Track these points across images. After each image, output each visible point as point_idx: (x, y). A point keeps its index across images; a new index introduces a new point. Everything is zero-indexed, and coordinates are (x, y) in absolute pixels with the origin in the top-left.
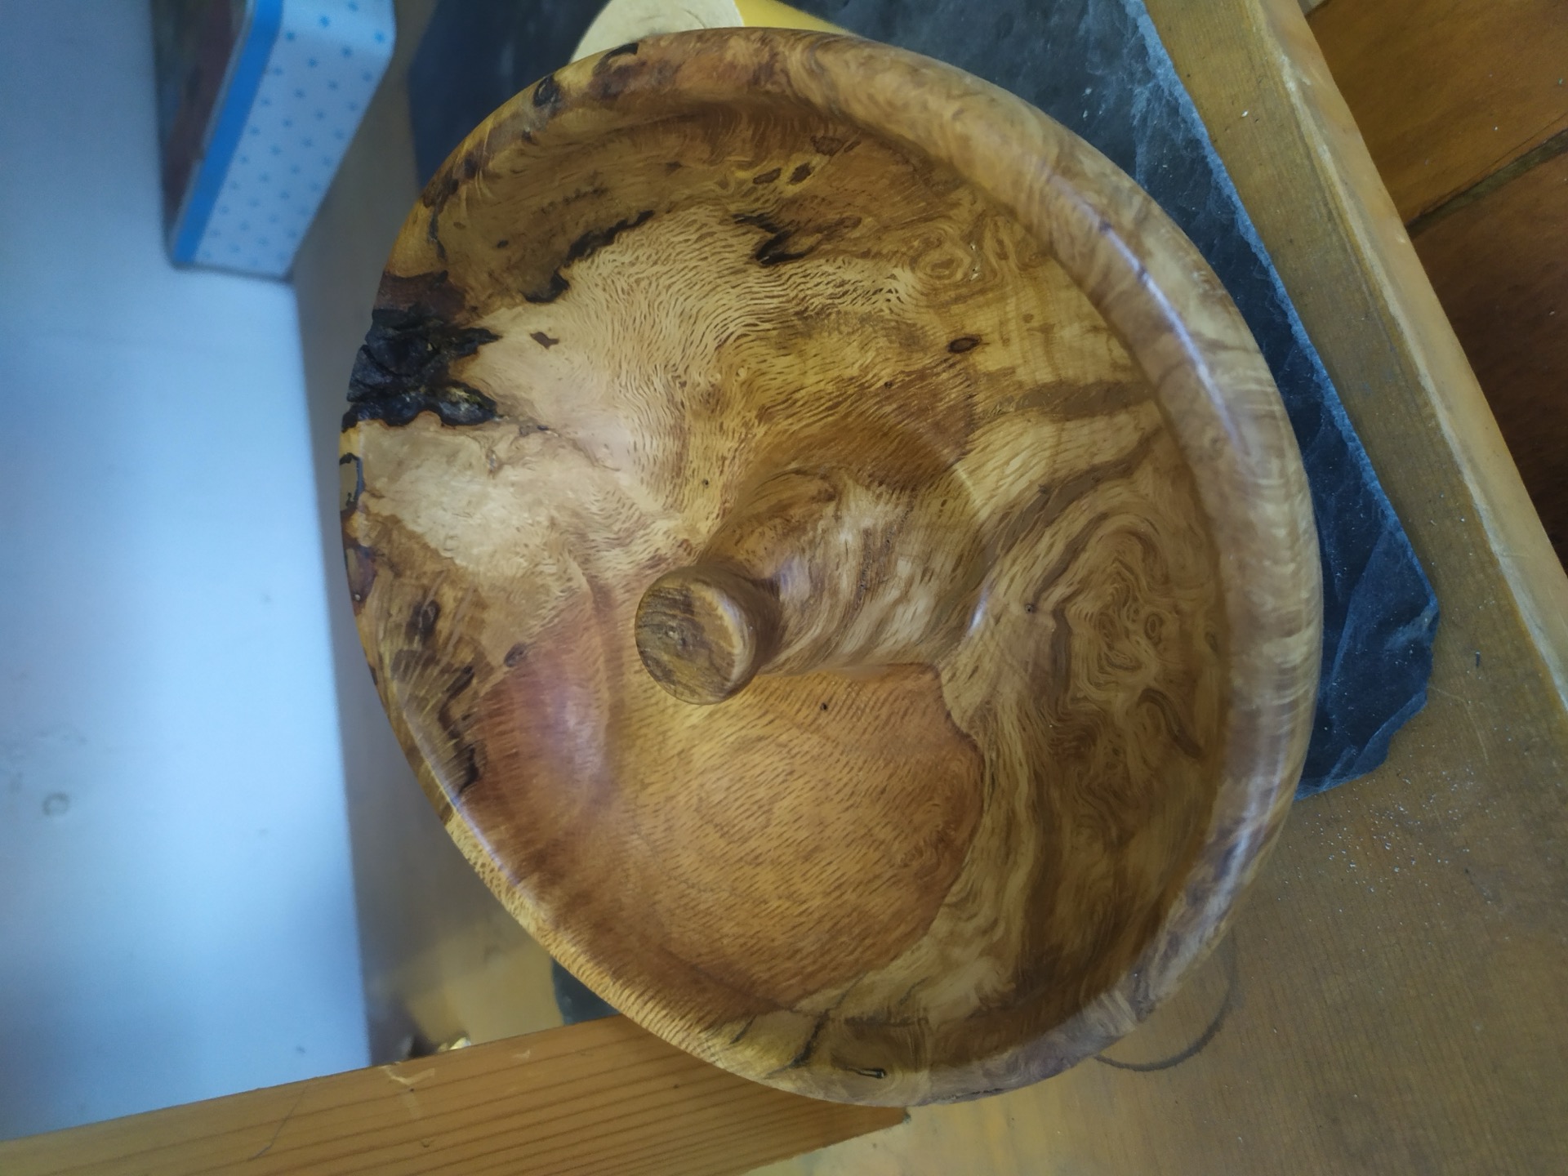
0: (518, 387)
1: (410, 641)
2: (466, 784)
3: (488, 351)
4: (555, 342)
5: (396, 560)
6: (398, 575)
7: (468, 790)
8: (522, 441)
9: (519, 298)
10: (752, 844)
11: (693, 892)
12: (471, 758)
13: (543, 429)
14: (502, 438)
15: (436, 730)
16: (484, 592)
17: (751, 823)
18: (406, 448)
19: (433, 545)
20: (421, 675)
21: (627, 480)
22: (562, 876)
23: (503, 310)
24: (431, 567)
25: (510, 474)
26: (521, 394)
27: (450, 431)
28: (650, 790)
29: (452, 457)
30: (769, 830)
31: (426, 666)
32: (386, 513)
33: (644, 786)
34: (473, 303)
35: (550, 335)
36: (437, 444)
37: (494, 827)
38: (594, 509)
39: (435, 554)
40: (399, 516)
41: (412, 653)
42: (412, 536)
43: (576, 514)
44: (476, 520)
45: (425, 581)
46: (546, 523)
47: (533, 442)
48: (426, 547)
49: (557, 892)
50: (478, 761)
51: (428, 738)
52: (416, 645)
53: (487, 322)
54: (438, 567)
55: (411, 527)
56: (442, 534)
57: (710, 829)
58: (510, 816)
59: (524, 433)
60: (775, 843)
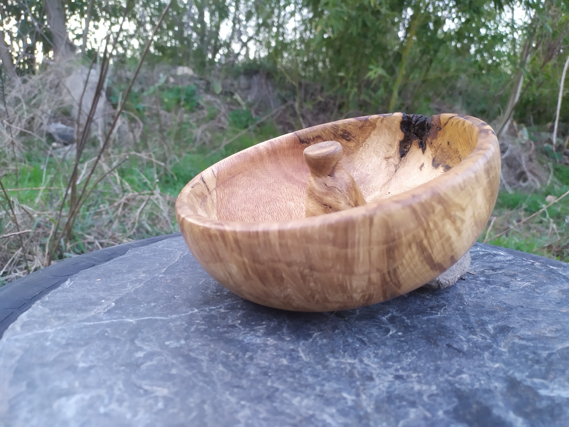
0: (409, 163)
1: (341, 131)
2: (300, 139)
3: (420, 151)
4: (421, 170)
5: (364, 127)
6: (360, 128)
7: (298, 139)
8: (393, 166)
9: (434, 156)
10: (262, 207)
11: (254, 189)
12: (306, 142)
13: (396, 171)
14: (395, 160)
15: (316, 134)
16: (352, 156)
17: (268, 209)
18: (394, 129)
19: (367, 140)
20: (331, 132)
21: (377, 193)
22: (269, 156)
23: (431, 152)
24: (361, 139)
25: (384, 163)
26: (407, 164)
27: (398, 144)
28: (285, 189)
29: (391, 145)
30: (264, 212)
31: (334, 134)
32: (377, 124)
33: (286, 188)
34: (433, 142)
35: (423, 168)
36: (395, 140)
37: (287, 143)
38: (370, 186)
39: (364, 141)
40: (376, 129)
41: (338, 131)
42: (370, 133)
43: (370, 181)
44: (372, 154)
45: (357, 137)
46: (368, 173)
47: (393, 169)
48: (366, 138)
49: (265, 153)
50: (305, 144)
51: (314, 131)
52: (340, 132)
53: (428, 148)
54: (360, 142)
55: (373, 133)
56: (370, 143)
57: (270, 200)
58: (289, 148)
59: (395, 166)
60: (260, 212)
